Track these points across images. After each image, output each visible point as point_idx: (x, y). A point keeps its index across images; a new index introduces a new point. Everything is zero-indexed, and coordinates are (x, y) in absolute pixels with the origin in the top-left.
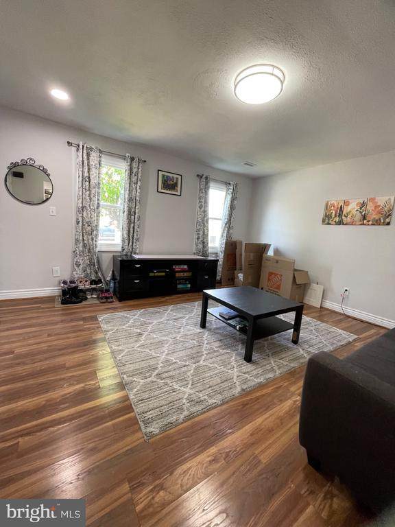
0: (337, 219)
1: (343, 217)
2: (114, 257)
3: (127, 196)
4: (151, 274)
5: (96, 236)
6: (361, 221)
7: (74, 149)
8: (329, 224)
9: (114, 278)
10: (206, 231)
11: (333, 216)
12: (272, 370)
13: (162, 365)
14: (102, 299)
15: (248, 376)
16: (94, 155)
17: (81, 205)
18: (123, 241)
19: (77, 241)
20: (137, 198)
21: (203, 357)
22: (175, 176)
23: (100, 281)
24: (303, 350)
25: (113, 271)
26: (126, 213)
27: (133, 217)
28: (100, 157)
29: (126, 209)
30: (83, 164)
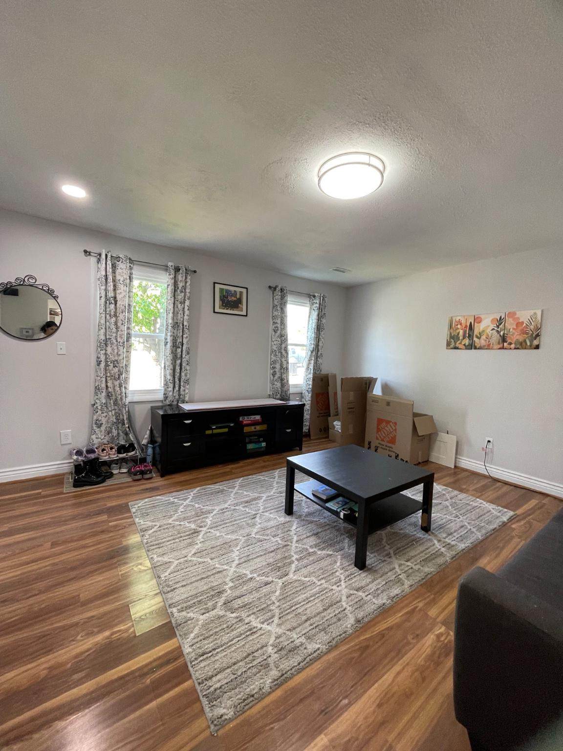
0: (467, 341)
1: (475, 339)
2: (153, 409)
3: (170, 321)
4: (208, 432)
5: (126, 380)
6: (499, 344)
7: (93, 260)
8: (456, 348)
9: (152, 440)
10: (285, 363)
11: (461, 338)
12: (399, 581)
13: (231, 584)
14: (135, 475)
15: (363, 595)
16: (122, 268)
17: (103, 338)
18: (166, 384)
19: (97, 389)
20: (185, 323)
21: (293, 566)
22: (238, 290)
23: (131, 447)
24: (439, 541)
25: (151, 431)
26: (169, 345)
27: (179, 350)
28: (131, 268)
29: (169, 339)
30: (106, 279)
